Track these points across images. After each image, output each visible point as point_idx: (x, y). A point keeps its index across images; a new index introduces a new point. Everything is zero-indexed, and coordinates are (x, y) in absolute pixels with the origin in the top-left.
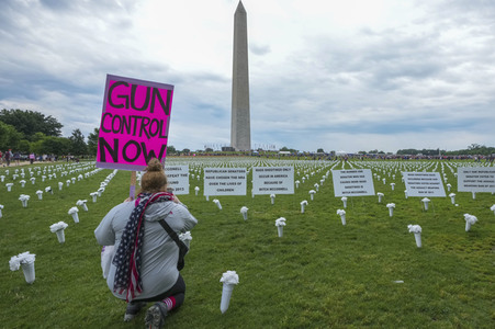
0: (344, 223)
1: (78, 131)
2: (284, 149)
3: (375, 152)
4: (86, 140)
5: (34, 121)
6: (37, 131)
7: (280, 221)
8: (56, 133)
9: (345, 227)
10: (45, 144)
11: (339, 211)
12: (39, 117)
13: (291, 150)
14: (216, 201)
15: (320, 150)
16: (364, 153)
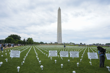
0: (91, 65)
1: (25, 39)
2: (71, 43)
3: (98, 44)
4: (26, 41)
5: (16, 36)
6: (17, 39)
7: (78, 63)
8: (20, 39)
9: (91, 66)
10: (18, 42)
11: (90, 62)
12: (17, 36)
13: (73, 43)
14: (62, 58)
15: (81, 43)
16: (94, 44)
